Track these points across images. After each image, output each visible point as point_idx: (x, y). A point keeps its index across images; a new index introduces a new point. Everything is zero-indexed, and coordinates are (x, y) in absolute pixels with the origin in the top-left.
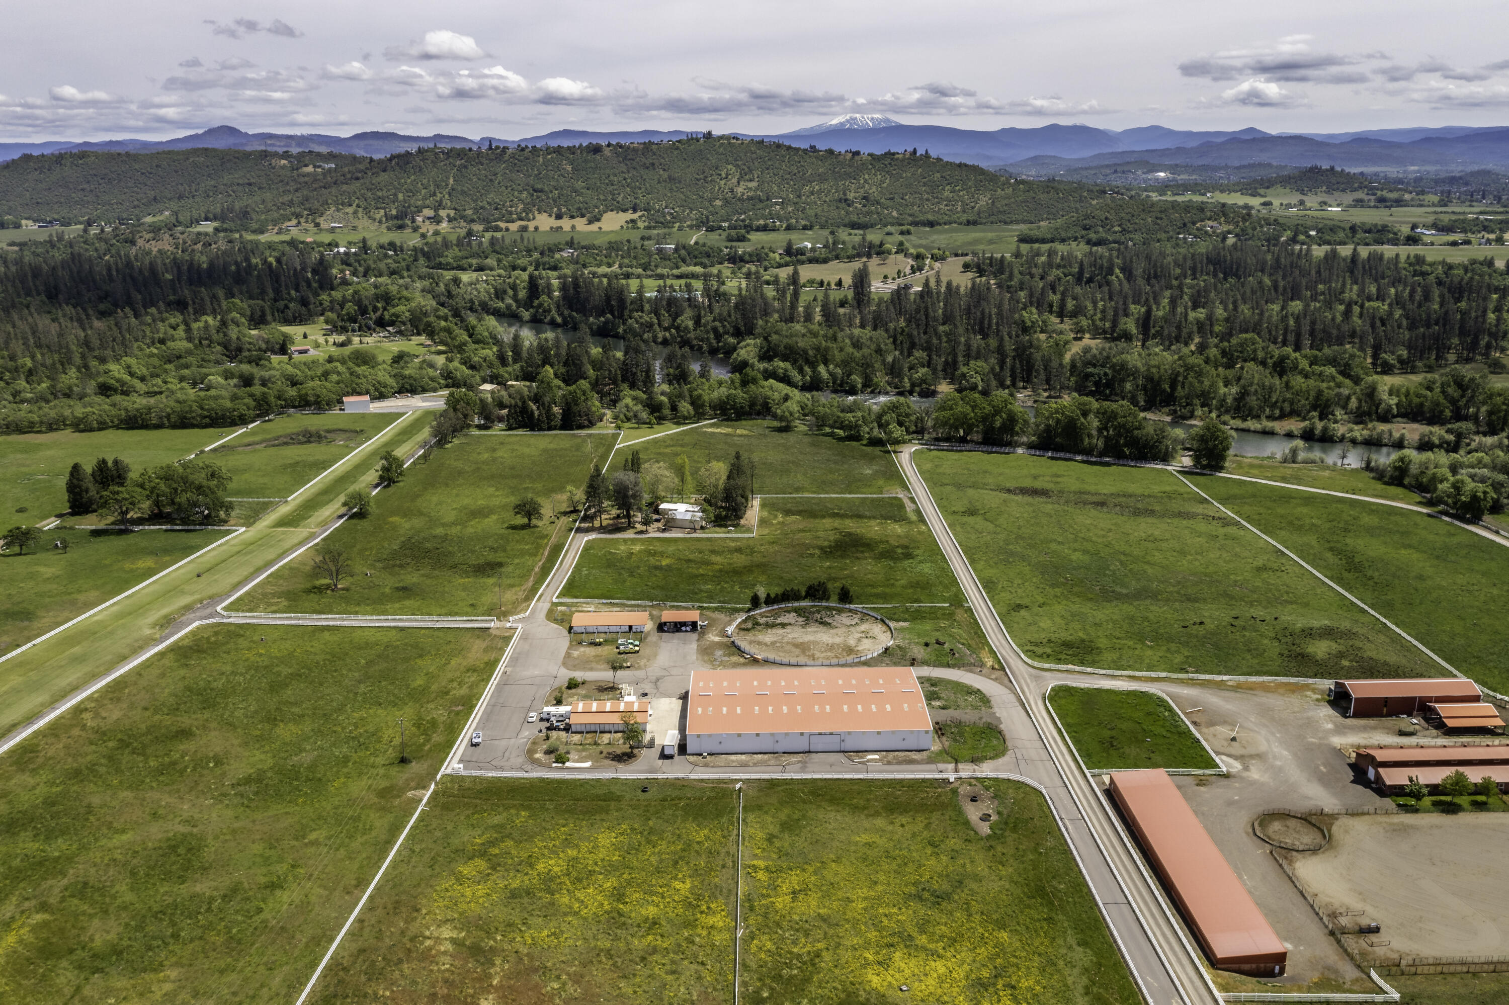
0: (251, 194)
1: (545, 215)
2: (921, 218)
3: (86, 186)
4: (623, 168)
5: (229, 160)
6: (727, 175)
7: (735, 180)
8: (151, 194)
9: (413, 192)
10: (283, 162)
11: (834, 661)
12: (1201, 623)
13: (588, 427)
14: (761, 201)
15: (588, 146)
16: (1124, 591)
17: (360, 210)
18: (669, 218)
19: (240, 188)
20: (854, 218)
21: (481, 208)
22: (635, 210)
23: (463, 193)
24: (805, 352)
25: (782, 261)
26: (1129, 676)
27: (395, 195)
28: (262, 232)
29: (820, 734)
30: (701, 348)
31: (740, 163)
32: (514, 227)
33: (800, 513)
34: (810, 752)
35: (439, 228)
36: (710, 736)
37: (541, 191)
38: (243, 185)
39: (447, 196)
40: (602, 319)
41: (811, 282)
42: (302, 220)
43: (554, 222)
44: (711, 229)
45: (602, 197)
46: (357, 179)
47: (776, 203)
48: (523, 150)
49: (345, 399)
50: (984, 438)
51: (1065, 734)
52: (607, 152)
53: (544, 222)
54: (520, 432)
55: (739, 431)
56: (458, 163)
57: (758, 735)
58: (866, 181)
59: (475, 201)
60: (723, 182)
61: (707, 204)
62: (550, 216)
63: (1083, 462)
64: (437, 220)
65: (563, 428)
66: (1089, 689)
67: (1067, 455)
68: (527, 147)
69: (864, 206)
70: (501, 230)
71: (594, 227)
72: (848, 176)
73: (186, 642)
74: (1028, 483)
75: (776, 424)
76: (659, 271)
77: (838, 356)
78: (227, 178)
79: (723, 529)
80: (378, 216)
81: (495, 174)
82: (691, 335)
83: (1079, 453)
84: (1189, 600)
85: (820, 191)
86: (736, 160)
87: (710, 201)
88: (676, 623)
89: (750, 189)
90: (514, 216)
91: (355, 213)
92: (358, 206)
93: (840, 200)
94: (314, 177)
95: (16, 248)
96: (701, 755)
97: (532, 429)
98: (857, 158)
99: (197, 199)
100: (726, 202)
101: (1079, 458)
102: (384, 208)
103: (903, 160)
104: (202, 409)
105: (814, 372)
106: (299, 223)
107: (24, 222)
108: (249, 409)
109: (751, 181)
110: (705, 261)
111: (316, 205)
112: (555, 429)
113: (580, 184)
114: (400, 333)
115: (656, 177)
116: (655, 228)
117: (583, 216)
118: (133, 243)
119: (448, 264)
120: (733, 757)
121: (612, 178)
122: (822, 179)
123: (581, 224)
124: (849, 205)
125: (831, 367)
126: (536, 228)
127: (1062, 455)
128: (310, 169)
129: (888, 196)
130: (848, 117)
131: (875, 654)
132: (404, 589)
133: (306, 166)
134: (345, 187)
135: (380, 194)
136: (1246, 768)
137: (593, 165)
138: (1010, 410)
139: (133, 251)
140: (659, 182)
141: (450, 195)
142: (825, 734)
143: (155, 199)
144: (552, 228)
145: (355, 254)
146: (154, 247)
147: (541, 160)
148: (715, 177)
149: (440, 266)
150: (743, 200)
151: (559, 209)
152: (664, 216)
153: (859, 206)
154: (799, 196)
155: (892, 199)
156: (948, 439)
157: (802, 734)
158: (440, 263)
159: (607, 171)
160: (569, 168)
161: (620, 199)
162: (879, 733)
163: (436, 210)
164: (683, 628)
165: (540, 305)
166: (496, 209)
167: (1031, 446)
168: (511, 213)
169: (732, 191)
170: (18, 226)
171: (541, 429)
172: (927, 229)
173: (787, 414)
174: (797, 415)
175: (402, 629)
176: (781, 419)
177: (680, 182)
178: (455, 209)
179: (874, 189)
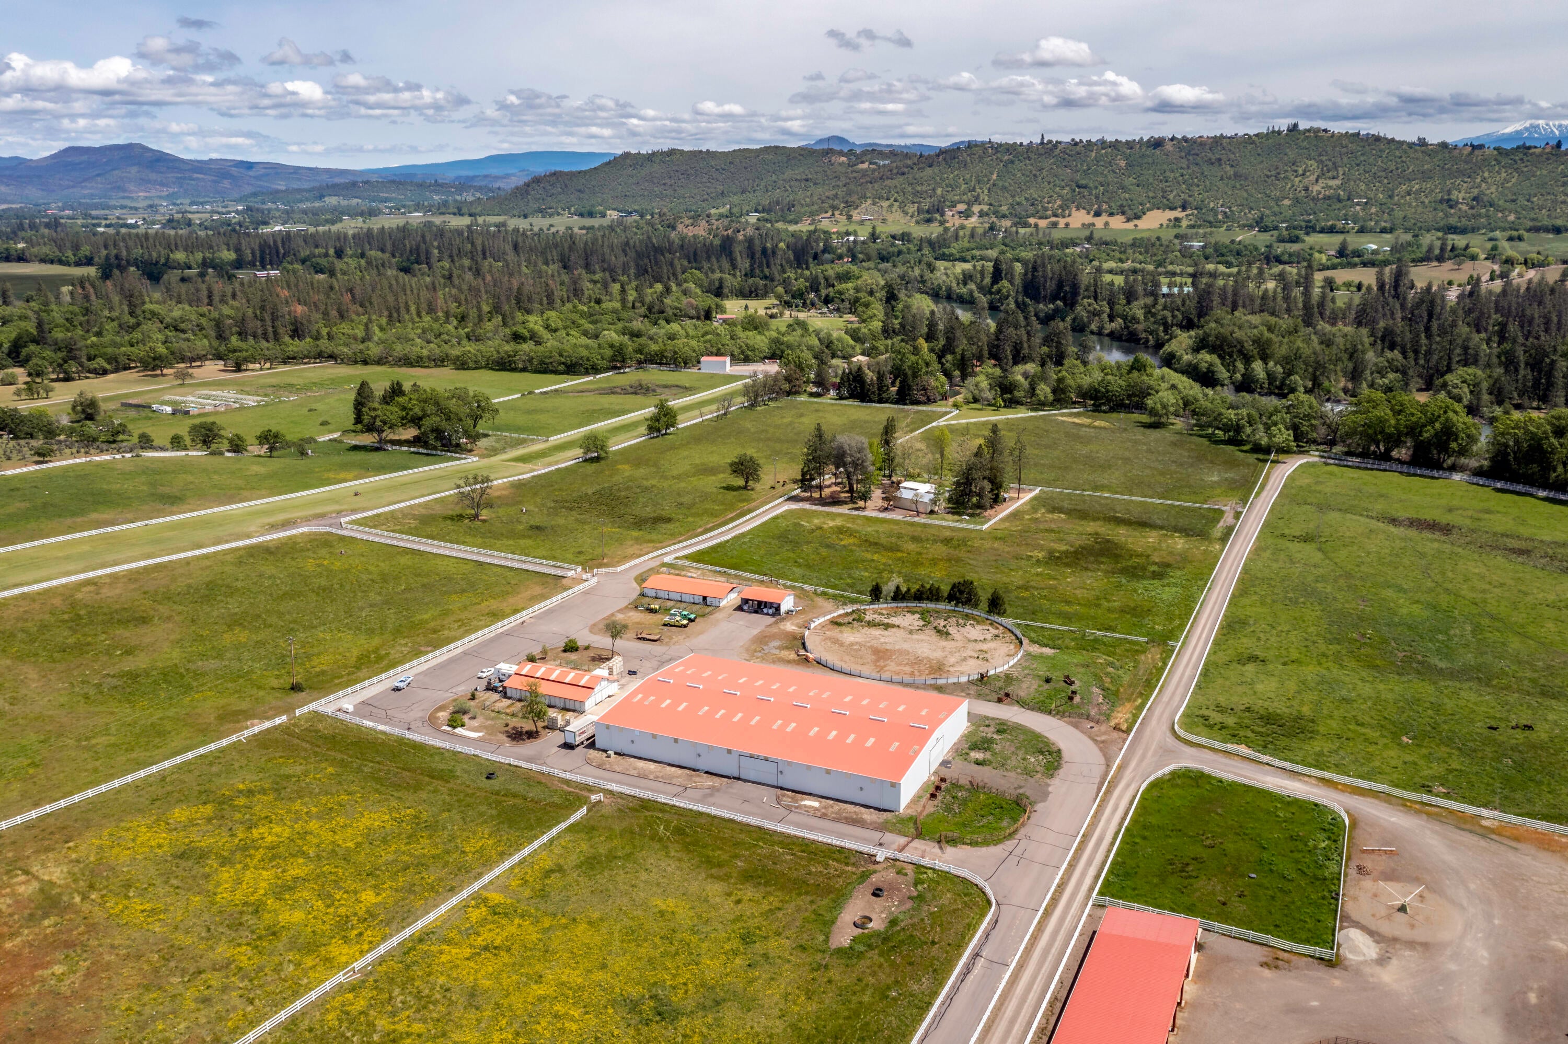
0: (806, 189)
1: (1083, 212)
2: (1546, 222)
3: (667, 181)
4: (1184, 163)
5: (794, 158)
6: (1305, 171)
7: (1313, 178)
8: (720, 188)
9: (953, 187)
10: (844, 159)
11: (908, 679)
12: (1529, 728)
13: (925, 403)
14: (1340, 201)
15: (1149, 141)
16: (1442, 665)
17: (896, 204)
18: (1220, 217)
19: (797, 184)
20: (1453, 221)
21: (1018, 204)
22: (1184, 208)
23: (1004, 188)
24: (1240, 342)
25: (1329, 263)
26: (1322, 780)
27: (934, 190)
28: (796, 223)
29: (752, 757)
30: (1147, 341)
31: (1324, 158)
32: (1043, 223)
33: (1069, 512)
34: (739, 779)
35: (966, 222)
36: (621, 730)
37: (1085, 187)
38: (800, 181)
39: (986, 192)
40: (1051, 306)
41: (1348, 285)
42: (837, 213)
43: (1089, 219)
44: (1265, 229)
45: (1151, 194)
46: (903, 174)
47: (1358, 204)
48: (1076, 144)
49: (703, 359)
50: (1414, 456)
51: (1120, 836)
52: (1169, 147)
53: (1079, 219)
54: (850, 402)
55: (1097, 423)
56: (1006, 158)
57: (676, 741)
58: (1484, 180)
59: (1013, 196)
60: (1297, 180)
61: (1272, 203)
62: (1088, 213)
63: (1546, 499)
64: (967, 214)
65: (897, 403)
66: (1233, 784)
67: (1527, 489)
68: (1081, 141)
69: (1472, 208)
70: (1030, 226)
71: (1130, 226)
72: (1462, 173)
73: (270, 544)
74: (1429, 515)
75: (1145, 418)
76: (1170, 268)
77: (1283, 351)
78: (788, 174)
79: (956, 517)
80: (910, 211)
81: (1041, 170)
82: (1140, 327)
83: (1544, 487)
84: (1543, 694)
85: (1420, 191)
86: (1320, 155)
87: (1277, 200)
88: (760, 603)
89: (1331, 187)
90: (1050, 213)
91: (891, 206)
92: (896, 200)
93: (1441, 201)
94: (864, 173)
95: (584, 232)
96: (605, 751)
97: (862, 401)
98: (1477, 152)
99: (757, 194)
100: (1297, 201)
101: (1542, 494)
102: (920, 203)
103: (1541, 155)
104: (561, 355)
105: (1246, 369)
106: (833, 215)
107: (608, 212)
108: (603, 358)
109: (1334, 178)
110: (1231, 259)
111: (854, 198)
112: (886, 402)
113: (1129, 181)
114: (838, 310)
115: (1219, 174)
116: (1199, 226)
117: (1123, 213)
118: (674, 228)
119: (951, 255)
120: (641, 764)
121: (1168, 174)
122: (1426, 176)
123: (1117, 223)
124: (1451, 207)
125: (1271, 364)
126: (1067, 225)
127: (1519, 488)
128: (865, 166)
129: (1510, 197)
130: (1527, 124)
131: (964, 679)
132: (538, 528)
133: (863, 162)
134: (888, 182)
135: (919, 188)
136: (1382, 961)
137: (1150, 160)
138: (1447, 420)
139: (673, 235)
140: (1222, 179)
141: (989, 190)
142: (758, 758)
143: (723, 193)
144: (1083, 225)
145: (864, 242)
146: (690, 232)
147: (1093, 154)
148: (1289, 174)
149: (944, 257)
150: (1318, 199)
151: (1099, 207)
152: (1216, 215)
153: (1464, 208)
154: (1391, 197)
155: (1513, 201)
156: (1364, 455)
157: (729, 751)
158: (944, 254)
159: (1165, 167)
160: (1123, 164)
161: (1171, 197)
162: (828, 772)
163: (969, 204)
164: (765, 610)
165: (999, 291)
166: (1033, 205)
167: (1479, 472)
168: (1046, 209)
169: (1306, 189)
170: (604, 215)
171: (871, 401)
172: (1551, 236)
173: (1159, 406)
174: (1172, 409)
175: (480, 564)
176: (1153, 412)
177: (1246, 179)
178: (991, 205)
179: (1493, 189)
